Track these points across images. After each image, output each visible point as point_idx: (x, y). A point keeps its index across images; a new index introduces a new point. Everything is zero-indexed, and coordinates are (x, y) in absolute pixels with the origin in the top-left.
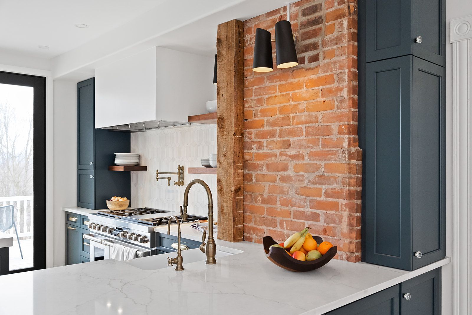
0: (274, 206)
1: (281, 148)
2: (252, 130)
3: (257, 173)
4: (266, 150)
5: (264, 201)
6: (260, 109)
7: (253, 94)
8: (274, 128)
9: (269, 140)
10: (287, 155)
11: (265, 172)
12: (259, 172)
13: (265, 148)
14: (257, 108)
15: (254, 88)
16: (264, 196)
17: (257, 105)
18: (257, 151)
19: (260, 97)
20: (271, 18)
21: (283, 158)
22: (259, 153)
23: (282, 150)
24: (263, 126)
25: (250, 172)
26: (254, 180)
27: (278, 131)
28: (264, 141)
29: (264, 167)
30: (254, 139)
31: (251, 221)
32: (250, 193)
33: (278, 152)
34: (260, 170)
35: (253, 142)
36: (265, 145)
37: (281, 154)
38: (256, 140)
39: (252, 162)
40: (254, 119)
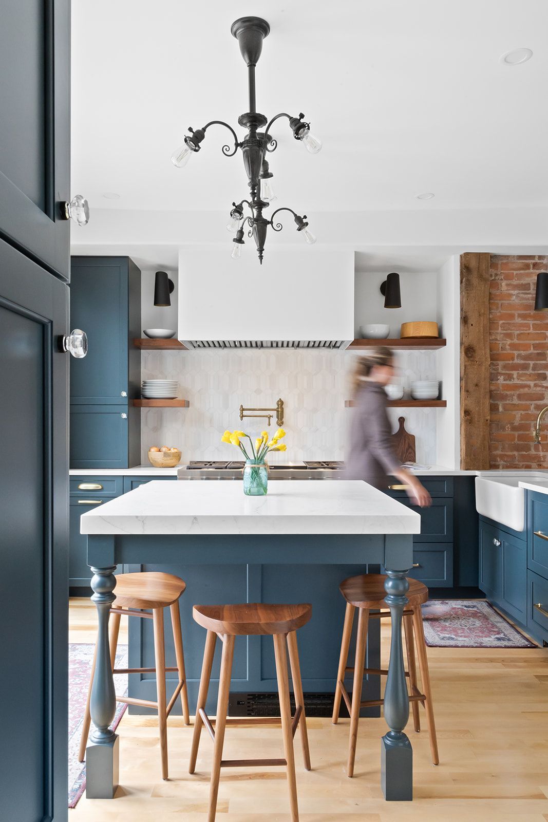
0: (527, 433)
1: (535, 380)
2: (498, 362)
3: (505, 402)
4: (516, 381)
5: (514, 429)
6: (508, 343)
7: (500, 328)
8: (527, 362)
9: (521, 372)
10: (543, 387)
11: (516, 401)
12: (507, 402)
13: (516, 380)
14: (505, 342)
15: (501, 322)
16: (515, 424)
17: (504, 338)
18: (504, 382)
19: (509, 331)
20: (524, 261)
21: (539, 389)
22: (507, 385)
23: (537, 382)
24: (513, 359)
25: (496, 402)
26: (501, 409)
27: (531, 365)
28: (515, 373)
29: (515, 397)
30: (500, 370)
31: (496, 449)
32: (495, 422)
33: (532, 384)
34: (509, 400)
35: (499, 373)
36: (515, 376)
37: (536, 385)
38: (504, 372)
39: (498, 392)
40: (500, 351)
